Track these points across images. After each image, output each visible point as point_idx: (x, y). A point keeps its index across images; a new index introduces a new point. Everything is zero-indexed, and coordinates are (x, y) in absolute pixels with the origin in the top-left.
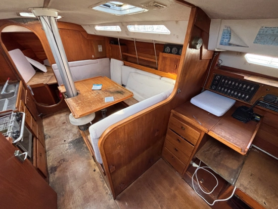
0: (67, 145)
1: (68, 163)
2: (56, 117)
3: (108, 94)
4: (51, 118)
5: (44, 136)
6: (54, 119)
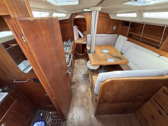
0: (81, 75)
1: (79, 84)
2: (81, 60)
3: (111, 57)
4: (78, 60)
5: (74, 67)
6: (79, 61)
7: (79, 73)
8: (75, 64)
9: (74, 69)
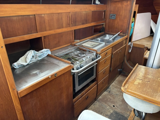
0: (112, 111)
7: (110, 104)
8: (113, 84)
9: (105, 93)
